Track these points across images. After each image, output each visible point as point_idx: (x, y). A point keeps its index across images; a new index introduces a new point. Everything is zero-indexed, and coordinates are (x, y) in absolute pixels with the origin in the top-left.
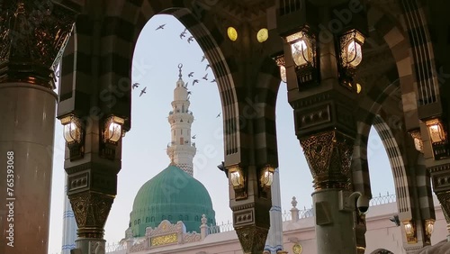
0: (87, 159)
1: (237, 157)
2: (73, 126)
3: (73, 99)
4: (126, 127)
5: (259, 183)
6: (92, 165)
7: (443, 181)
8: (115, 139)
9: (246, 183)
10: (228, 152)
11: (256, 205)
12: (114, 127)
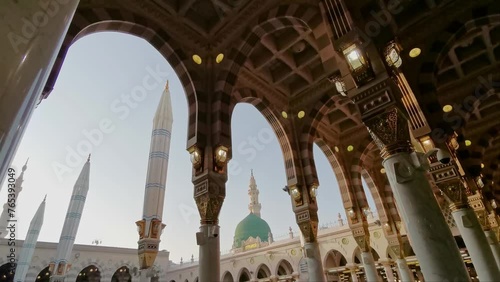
0: (206, 173)
1: (295, 181)
2: (196, 154)
3: (196, 137)
4: (229, 155)
5: (309, 195)
6: (209, 177)
7: (440, 176)
8: (223, 160)
9: (301, 196)
10: (289, 178)
11: (309, 208)
12: (221, 153)
